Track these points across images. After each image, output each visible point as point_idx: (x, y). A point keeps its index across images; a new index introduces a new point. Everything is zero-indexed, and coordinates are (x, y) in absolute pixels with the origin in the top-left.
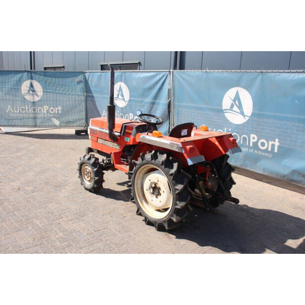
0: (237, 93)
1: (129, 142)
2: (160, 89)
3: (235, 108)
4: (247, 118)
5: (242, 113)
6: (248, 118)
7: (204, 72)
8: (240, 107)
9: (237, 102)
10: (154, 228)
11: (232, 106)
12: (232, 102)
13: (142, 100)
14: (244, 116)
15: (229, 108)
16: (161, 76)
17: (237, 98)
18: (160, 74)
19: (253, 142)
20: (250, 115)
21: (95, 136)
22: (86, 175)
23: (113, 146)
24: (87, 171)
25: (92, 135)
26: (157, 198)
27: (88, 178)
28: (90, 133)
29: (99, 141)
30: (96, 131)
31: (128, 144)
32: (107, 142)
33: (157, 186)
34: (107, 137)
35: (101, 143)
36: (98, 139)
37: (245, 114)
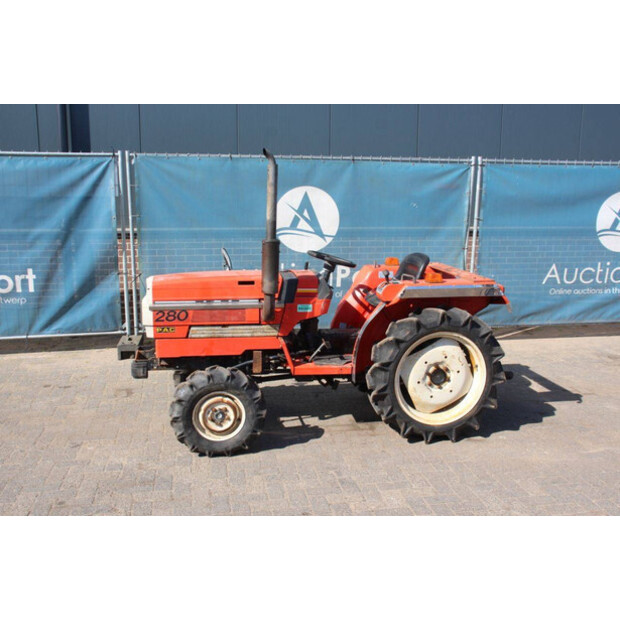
0: (306, 196)
1: (313, 313)
2: (87, 199)
3: (303, 224)
4: (329, 240)
6: (332, 239)
7: (226, 159)
8: (313, 221)
9: (306, 214)
10: (450, 442)
11: (295, 222)
12: (294, 213)
13: (27, 230)
14: (322, 236)
15: (288, 226)
16: (86, 166)
17: (306, 204)
18: (82, 163)
19: (343, 280)
20: (334, 234)
21: (181, 323)
22: (213, 420)
23: (255, 334)
24: (217, 408)
25: (161, 323)
26: (441, 388)
27: (221, 425)
28: (156, 320)
29: (197, 332)
30: (185, 310)
31: (307, 317)
32: (230, 328)
33: (441, 367)
34: (233, 319)
35: (202, 336)
36: (192, 329)
37: (325, 233)
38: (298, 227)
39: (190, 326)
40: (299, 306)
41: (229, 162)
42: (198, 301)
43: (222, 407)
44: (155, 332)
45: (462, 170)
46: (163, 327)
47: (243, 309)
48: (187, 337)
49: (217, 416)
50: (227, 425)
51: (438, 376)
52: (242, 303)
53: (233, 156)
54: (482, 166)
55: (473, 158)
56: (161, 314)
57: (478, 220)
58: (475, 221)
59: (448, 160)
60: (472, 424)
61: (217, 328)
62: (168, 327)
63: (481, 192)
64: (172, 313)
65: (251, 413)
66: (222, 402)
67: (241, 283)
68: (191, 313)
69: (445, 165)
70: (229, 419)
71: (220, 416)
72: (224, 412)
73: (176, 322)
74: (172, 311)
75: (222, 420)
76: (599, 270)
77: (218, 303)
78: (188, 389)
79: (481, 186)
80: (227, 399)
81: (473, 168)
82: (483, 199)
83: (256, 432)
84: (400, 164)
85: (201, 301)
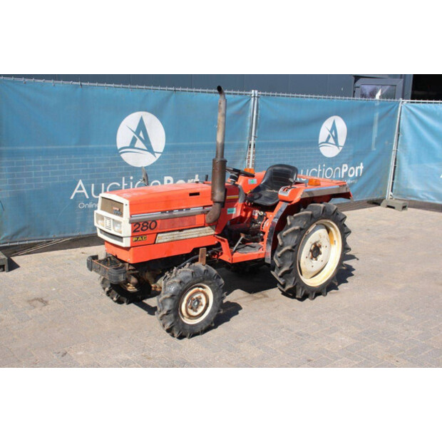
0: (141, 121)
3: (139, 144)
4: (158, 156)
5: (150, 149)
6: (160, 155)
7: (77, 86)
8: (146, 141)
9: (141, 135)
11: (134, 141)
14: (153, 153)
17: (141, 127)
20: (162, 151)
21: (152, 231)
22: (192, 308)
23: (201, 235)
24: (194, 297)
25: (138, 234)
26: (316, 260)
27: (196, 311)
28: (134, 231)
29: (163, 238)
30: (155, 221)
31: (233, 217)
32: (185, 231)
33: (318, 245)
34: (186, 224)
35: (165, 240)
36: (159, 235)
37: (155, 150)
38: (136, 146)
39: (158, 233)
40: (228, 210)
41: (80, 89)
42: (163, 212)
43: (197, 296)
44: (132, 241)
45: (246, 101)
46: (138, 237)
47: (193, 215)
48: (155, 243)
49: (194, 303)
50: (200, 310)
51: (316, 251)
52: (193, 210)
53: (83, 83)
54: (258, 97)
55: (253, 91)
56: (137, 226)
57: (255, 137)
58: (253, 138)
59: (238, 92)
60: (334, 282)
61: (175, 233)
62: (141, 236)
63: (257, 116)
64: (145, 224)
65: (217, 297)
66: (197, 292)
67: (191, 194)
68: (159, 222)
69: (236, 96)
70: (202, 305)
71: (196, 303)
72: (198, 300)
73: (149, 231)
74: (146, 222)
75: (197, 307)
76: (320, 170)
77: (176, 213)
78: (178, 285)
79: (257, 112)
80: (201, 289)
81: (253, 99)
82: (258, 122)
83: (219, 311)
84: (207, 94)
85: (165, 212)
